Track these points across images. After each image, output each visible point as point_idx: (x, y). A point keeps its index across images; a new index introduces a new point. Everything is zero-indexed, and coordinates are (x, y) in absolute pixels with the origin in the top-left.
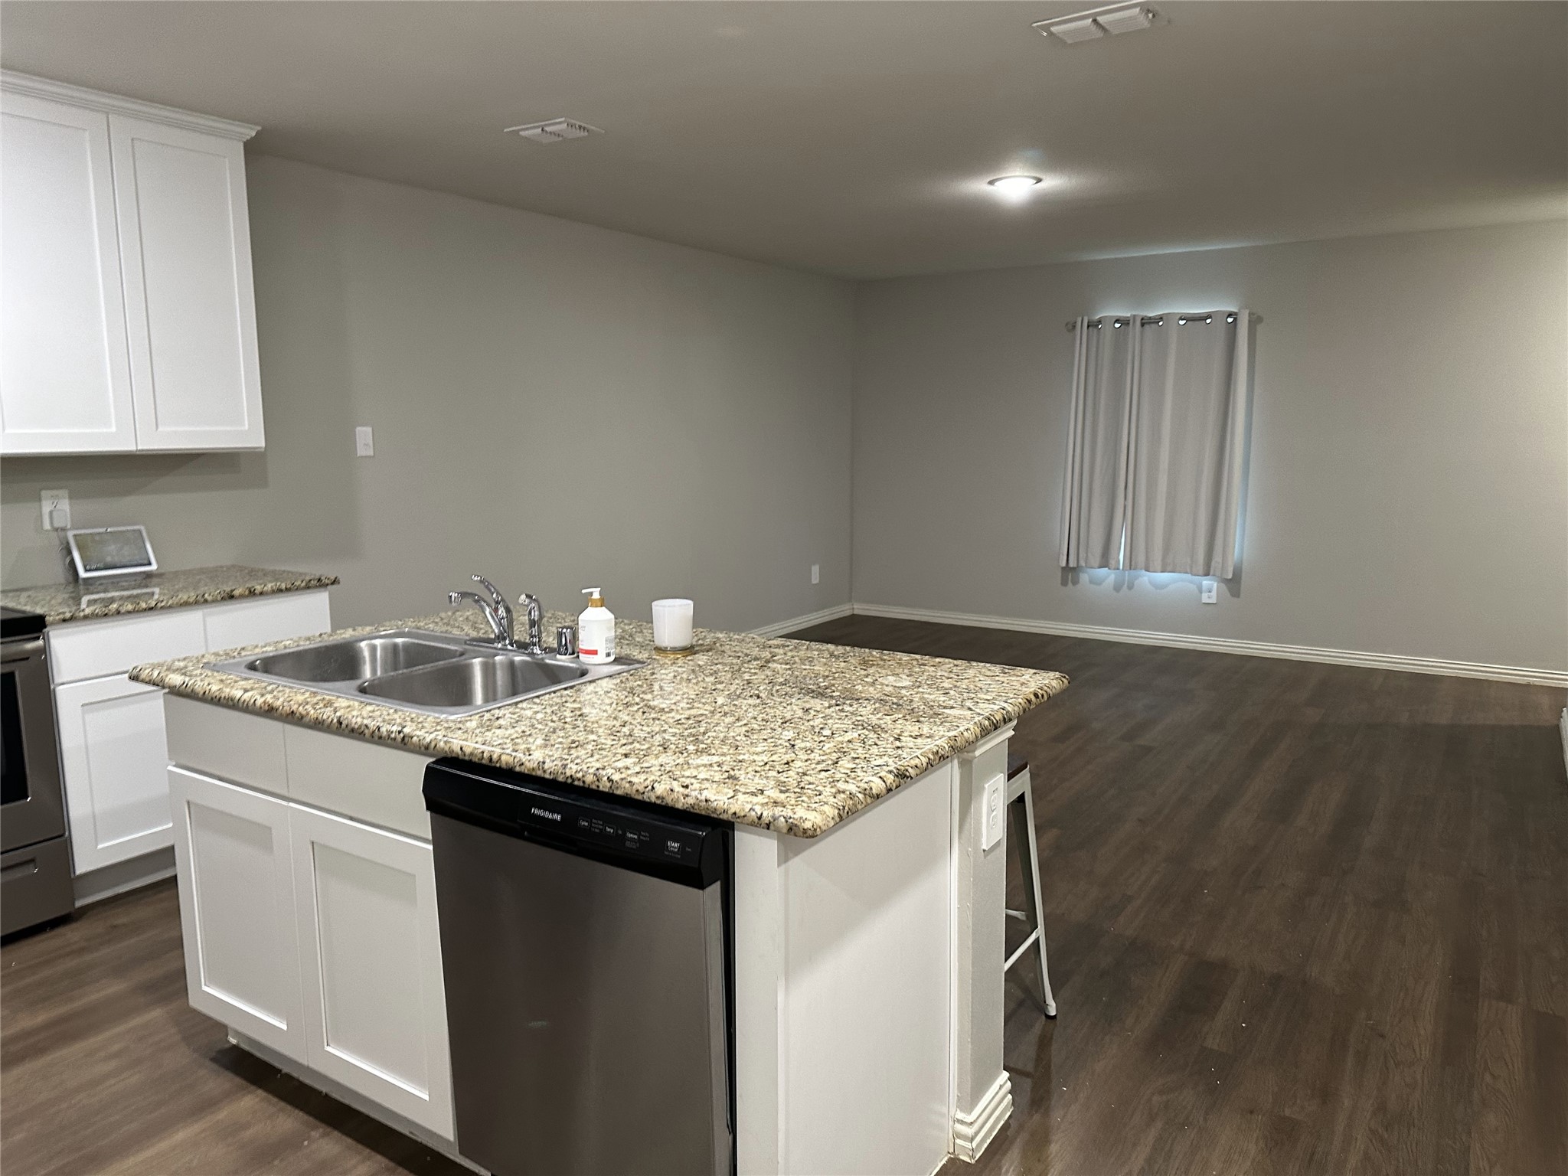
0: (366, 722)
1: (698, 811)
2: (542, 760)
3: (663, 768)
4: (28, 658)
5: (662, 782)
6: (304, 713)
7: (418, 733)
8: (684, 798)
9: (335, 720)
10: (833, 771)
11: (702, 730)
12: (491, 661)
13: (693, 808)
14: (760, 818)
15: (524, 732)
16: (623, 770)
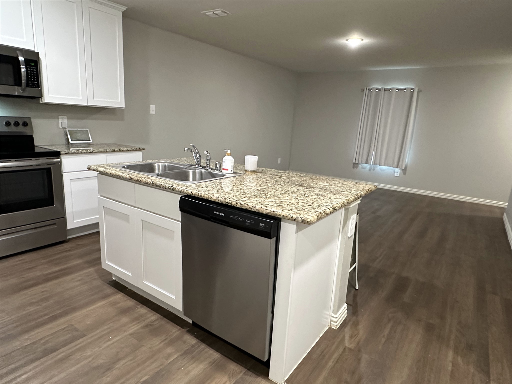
0: (161, 183)
1: (270, 215)
2: (218, 197)
3: (257, 202)
4: (55, 164)
5: (258, 205)
6: (141, 180)
7: (177, 187)
8: (266, 210)
9: (151, 183)
10: (312, 206)
11: (266, 192)
12: (195, 171)
13: (269, 213)
14: (292, 217)
15: (210, 189)
16: (245, 201)
